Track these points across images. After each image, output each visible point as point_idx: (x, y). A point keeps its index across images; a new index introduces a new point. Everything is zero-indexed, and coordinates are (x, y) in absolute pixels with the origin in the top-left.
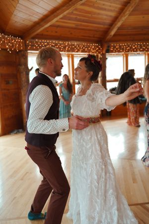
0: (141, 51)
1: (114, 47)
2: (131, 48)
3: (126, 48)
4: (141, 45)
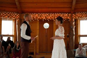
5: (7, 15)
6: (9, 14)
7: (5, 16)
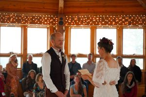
0: (103, 24)
1: (73, 19)
2: (92, 20)
3: (86, 21)
4: (103, 18)
5: (126, 20)
6: (130, 18)
7: (124, 22)
